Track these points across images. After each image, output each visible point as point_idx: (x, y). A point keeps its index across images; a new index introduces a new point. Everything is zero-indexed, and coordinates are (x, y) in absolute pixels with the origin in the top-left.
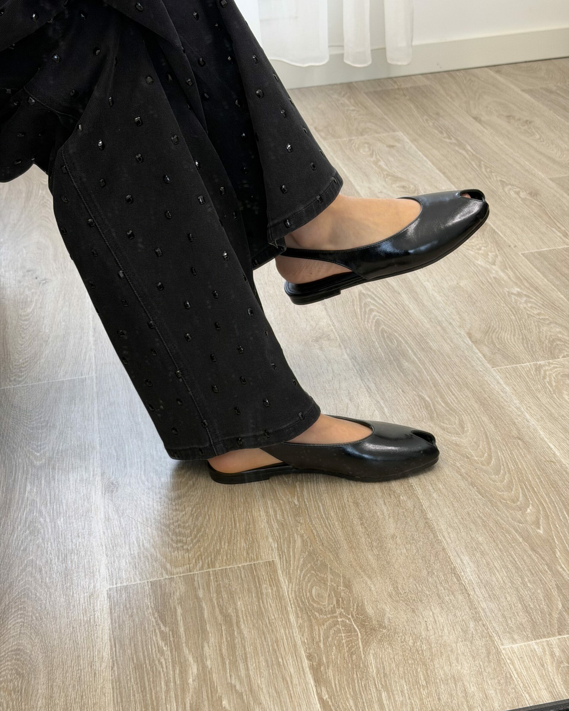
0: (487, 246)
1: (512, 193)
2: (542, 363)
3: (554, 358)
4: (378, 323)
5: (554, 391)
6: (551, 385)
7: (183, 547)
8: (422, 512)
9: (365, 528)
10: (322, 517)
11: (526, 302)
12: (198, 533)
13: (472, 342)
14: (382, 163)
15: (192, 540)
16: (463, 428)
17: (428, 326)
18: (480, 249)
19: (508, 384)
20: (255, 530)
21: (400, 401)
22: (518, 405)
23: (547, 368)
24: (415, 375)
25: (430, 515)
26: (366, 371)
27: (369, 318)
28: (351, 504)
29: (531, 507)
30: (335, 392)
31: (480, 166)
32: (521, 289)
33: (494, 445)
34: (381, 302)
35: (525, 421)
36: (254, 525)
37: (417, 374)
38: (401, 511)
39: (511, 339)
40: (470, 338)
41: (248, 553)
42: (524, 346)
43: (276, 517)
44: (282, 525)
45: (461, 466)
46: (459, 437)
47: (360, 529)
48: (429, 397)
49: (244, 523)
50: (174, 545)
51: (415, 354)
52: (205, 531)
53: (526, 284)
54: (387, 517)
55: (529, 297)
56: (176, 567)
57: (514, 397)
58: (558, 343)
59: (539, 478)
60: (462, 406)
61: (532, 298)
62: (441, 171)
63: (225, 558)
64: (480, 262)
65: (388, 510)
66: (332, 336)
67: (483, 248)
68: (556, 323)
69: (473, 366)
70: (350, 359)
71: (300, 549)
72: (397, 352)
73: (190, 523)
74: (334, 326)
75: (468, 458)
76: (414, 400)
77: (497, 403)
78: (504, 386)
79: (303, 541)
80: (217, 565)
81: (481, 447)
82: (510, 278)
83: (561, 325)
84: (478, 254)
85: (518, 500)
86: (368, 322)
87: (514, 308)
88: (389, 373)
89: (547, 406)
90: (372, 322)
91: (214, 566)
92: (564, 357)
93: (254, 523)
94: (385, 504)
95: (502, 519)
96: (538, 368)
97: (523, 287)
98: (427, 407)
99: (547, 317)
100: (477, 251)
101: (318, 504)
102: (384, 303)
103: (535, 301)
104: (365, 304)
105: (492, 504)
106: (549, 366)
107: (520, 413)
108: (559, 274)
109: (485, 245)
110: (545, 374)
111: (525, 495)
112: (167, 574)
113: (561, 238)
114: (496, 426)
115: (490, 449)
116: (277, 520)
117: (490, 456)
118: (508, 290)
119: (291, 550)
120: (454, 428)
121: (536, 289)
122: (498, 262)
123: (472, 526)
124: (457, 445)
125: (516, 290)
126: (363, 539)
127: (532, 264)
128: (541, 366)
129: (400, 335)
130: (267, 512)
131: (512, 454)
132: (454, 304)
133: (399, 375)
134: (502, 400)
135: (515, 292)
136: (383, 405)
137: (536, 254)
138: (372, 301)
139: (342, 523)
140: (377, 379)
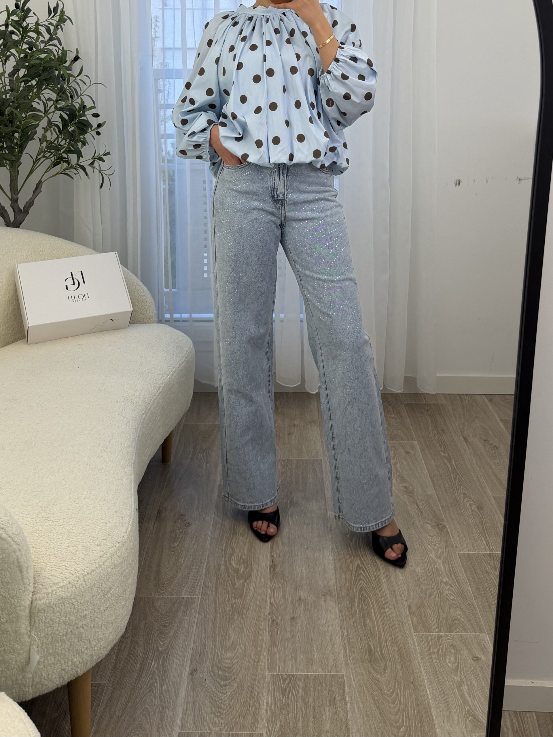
0: (440, 544)
1: (468, 504)
2: (443, 634)
3: (451, 632)
4: (361, 590)
5: (442, 655)
6: (442, 650)
7: (220, 716)
8: (346, 720)
9: (315, 723)
10: (294, 713)
11: (448, 590)
12: (230, 709)
13: (409, 612)
14: (398, 465)
15: (226, 713)
16: (385, 671)
17: (388, 596)
18: (435, 545)
19: (419, 646)
20: (258, 713)
21: (357, 646)
22: (420, 661)
23: (444, 638)
24: (370, 630)
25: (350, 722)
26: (345, 622)
27: (358, 584)
28: (312, 707)
29: (403, 728)
30: (324, 633)
31: (455, 479)
32: (449, 579)
33: (398, 684)
34: (368, 575)
35: (420, 672)
36: (259, 710)
37: (372, 629)
38: (336, 716)
39: (431, 615)
40: (409, 609)
41: (251, 726)
42: (437, 621)
43: (271, 707)
44: (273, 713)
45: (376, 695)
46: (381, 676)
47: (311, 724)
48: (374, 646)
49: (254, 708)
50: (216, 714)
51: (375, 615)
52: (233, 709)
53: (453, 577)
54: (327, 720)
55: (451, 586)
56: (215, 727)
57: (419, 655)
58: (456, 622)
59: (414, 711)
60: (389, 655)
61: (453, 587)
62: (431, 479)
63: (239, 727)
64: (432, 555)
65: (329, 714)
66: (333, 594)
67: (437, 545)
68: (460, 608)
69: (404, 629)
70: (339, 612)
71: (277, 730)
72: (366, 611)
73: (227, 702)
74: (337, 586)
75: (381, 690)
76: (365, 646)
77: (409, 657)
78: (417, 646)
79: (281, 725)
80: (234, 730)
81: (390, 685)
82: (445, 570)
83: (462, 610)
84: (433, 549)
85: (398, 722)
86: (356, 587)
87: (440, 592)
88: (357, 625)
89: (435, 664)
90: (358, 587)
91: (233, 731)
92: (456, 632)
93: (259, 709)
94: (329, 711)
95: (386, 732)
96: (439, 637)
97: (450, 578)
98: (370, 652)
99: (456, 603)
100: (433, 546)
101: (294, 704)
102: (369, 575)
103: (454, 590)
104: (358, 574)
105: (384, 721)
106: (446, 637)
107: (418, 667)
108: (474, 573)
109: (439, 543)
110: (442, 642)
111: (403, 720)
112: (209, 730)
113: (484, 545)
114: (403, 673)
115: (395, 687)
116: (271, 709)
117: (393, 692)
118: (441, 578)
119: (273, 729)
120: (380, 670)
121: (458, 581)
122: (442, 558)
123: (369, 733)
124: (378, 681)
125: (446, 579)
126: (311, 730)
127: (461, 562)
128: (441, 636)
129: (371, 600)
130: (267, 704)
131: (405, 692)
132: (408, 583)
133: (362, 628)
134: (412, 656)
135: (445, 581)
136: (347, 647)
137: (466, 555)
138: (363, 573)
139: (303, 718)
140: (349, 629)
